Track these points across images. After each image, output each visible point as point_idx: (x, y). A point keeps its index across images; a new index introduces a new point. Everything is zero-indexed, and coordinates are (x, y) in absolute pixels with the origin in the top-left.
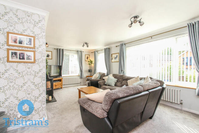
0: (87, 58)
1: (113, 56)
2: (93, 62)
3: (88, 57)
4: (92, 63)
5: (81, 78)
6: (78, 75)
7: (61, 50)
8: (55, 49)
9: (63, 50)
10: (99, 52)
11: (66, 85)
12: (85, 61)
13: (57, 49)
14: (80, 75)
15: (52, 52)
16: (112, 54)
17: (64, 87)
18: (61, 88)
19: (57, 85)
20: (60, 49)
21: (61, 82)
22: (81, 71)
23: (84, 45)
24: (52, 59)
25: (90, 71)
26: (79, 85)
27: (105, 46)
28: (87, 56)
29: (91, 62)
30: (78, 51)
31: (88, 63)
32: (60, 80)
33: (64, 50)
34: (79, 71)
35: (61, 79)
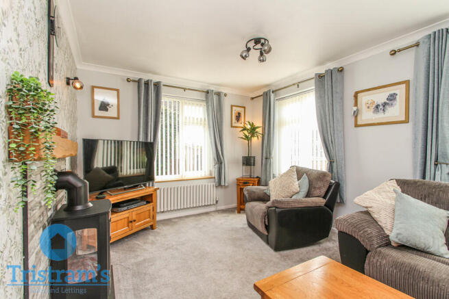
0: (238, 117)
1: (364, 99)
2: (260, 130)
3: (239, 114)
4: (253, 135)
5: (219, 185)
6: (207, 174)
7: (152, 88)
8: (128, 80)
9: (157, 85)
10: (282, 94)
11: (168, 211)
12: (232, 126)
13: (139, 81)
14: (215, 174)
15: (118, 90)
16: (356, 94)
17: (161, 221)
18: (152, 227)
19: (134, 218)
20: (147, 83)
21: (149, 206)
22: (219, 160)
23: (249, 49)
24: (118, 118)
25: (248, 161)
26: (213, 209)
27: (321, 63)
28: (236, 110)
29: (253, 130)
30: (207, 92)
31: (242, 135)
32: (148, 199)
33: (163, 88)
34: (212, 163)
35: (151, 195)
